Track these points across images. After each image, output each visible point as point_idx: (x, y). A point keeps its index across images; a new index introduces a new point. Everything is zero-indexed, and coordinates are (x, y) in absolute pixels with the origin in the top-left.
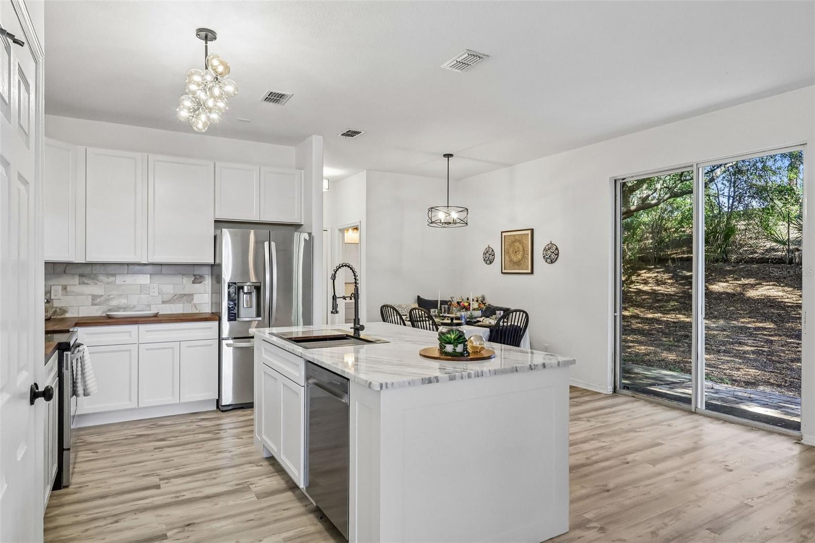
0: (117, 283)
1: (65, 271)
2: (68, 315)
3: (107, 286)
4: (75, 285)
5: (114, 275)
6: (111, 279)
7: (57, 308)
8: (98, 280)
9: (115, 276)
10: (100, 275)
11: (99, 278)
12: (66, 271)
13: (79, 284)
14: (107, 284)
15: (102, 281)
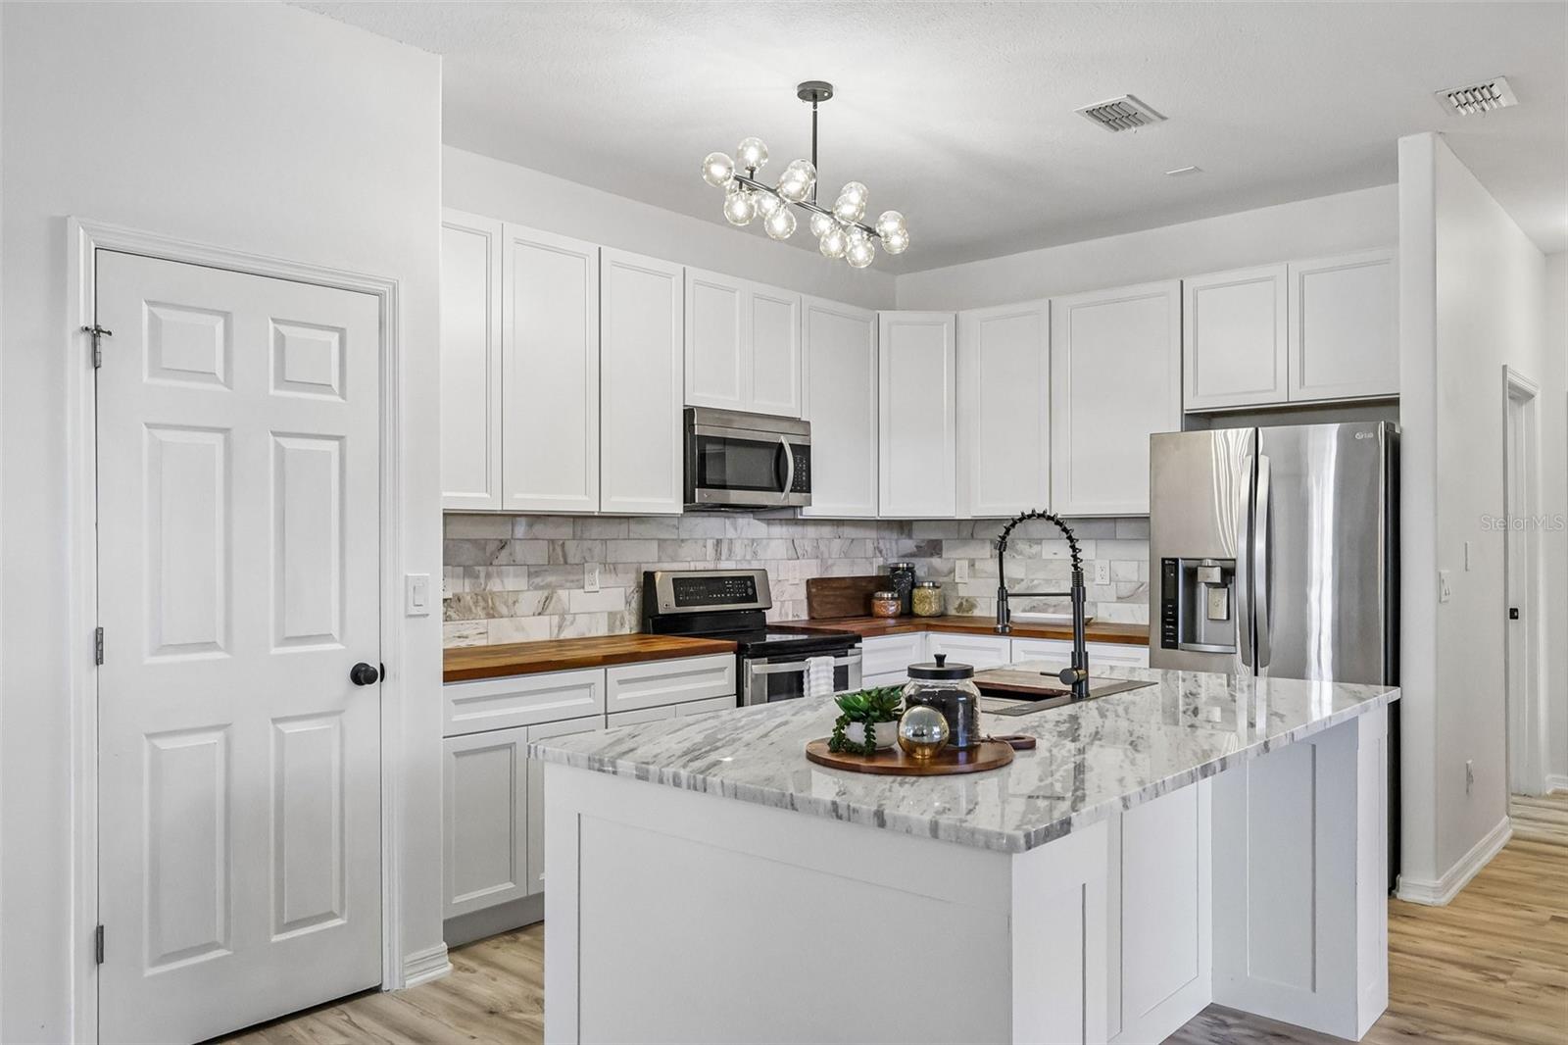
0: (1044, 557)
1: (972, 534)
2: (977, 613)
3: (1029, 561)
4: (986, 559)
5: (1039, 541)
6: (1036, 549)
7: (962, 598)
8: (1016, 551)
9: (1041, 544)
10: (1018, 542)
11: (1018, 547)
12: (975, 535)
13: (991, 556)
14: (1030, 558)
15: (1021, 553)
